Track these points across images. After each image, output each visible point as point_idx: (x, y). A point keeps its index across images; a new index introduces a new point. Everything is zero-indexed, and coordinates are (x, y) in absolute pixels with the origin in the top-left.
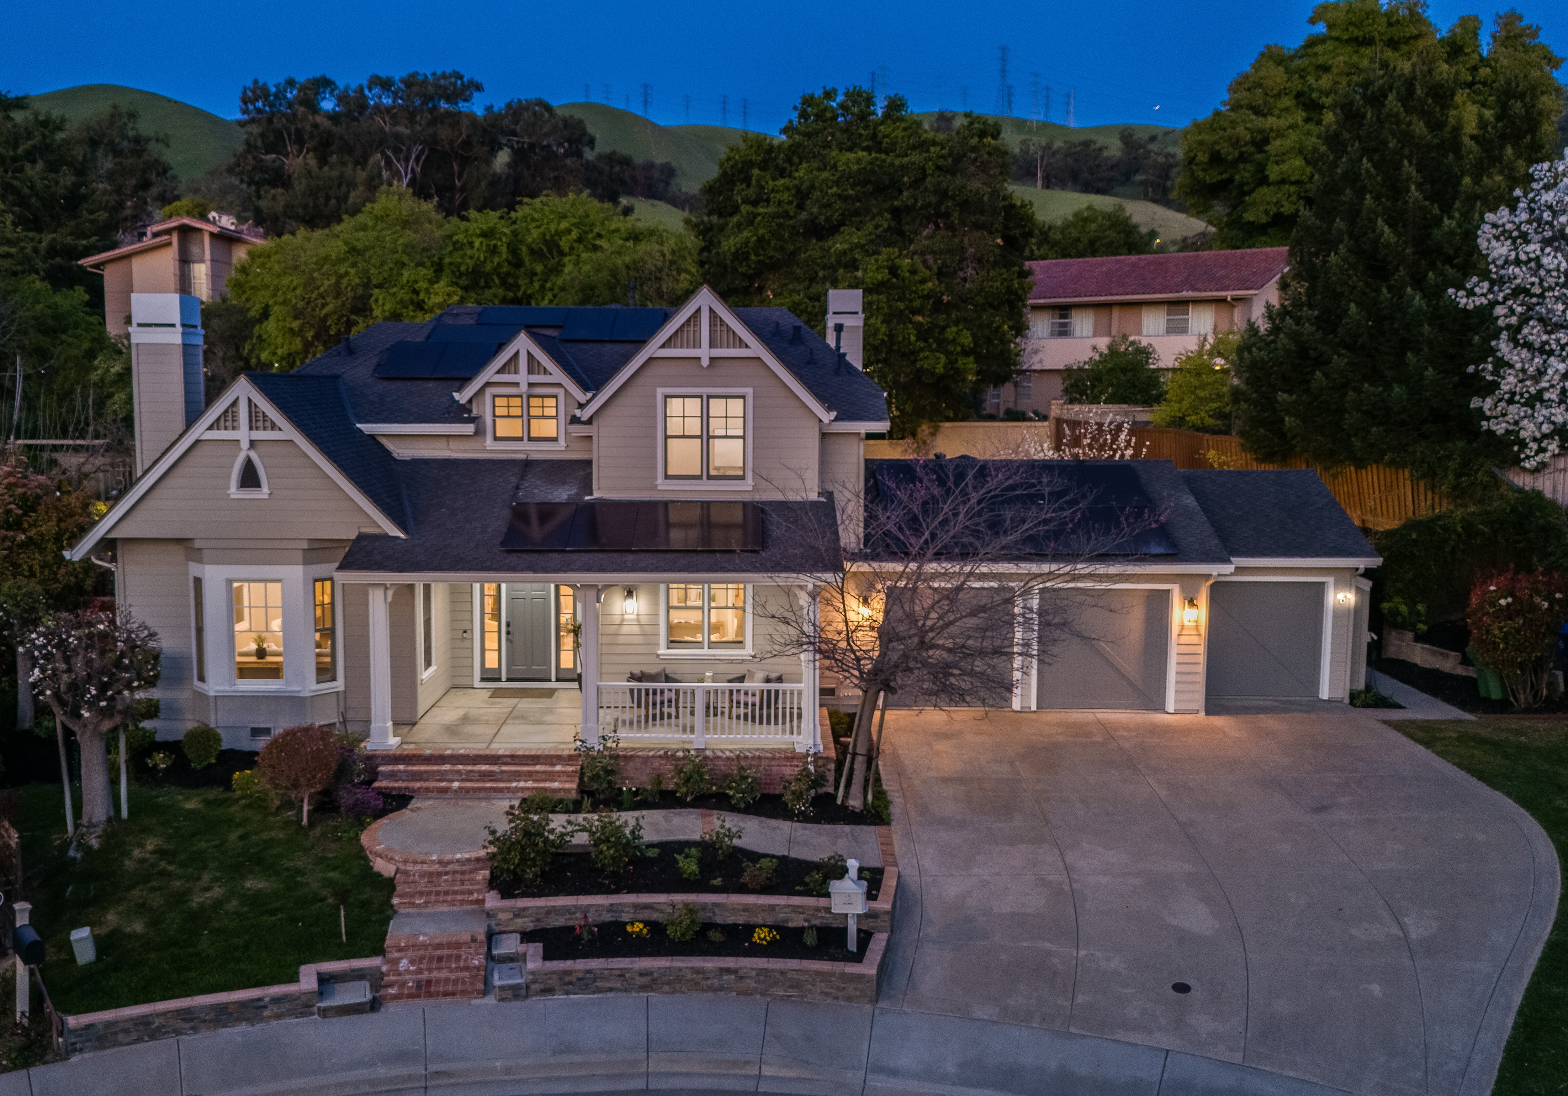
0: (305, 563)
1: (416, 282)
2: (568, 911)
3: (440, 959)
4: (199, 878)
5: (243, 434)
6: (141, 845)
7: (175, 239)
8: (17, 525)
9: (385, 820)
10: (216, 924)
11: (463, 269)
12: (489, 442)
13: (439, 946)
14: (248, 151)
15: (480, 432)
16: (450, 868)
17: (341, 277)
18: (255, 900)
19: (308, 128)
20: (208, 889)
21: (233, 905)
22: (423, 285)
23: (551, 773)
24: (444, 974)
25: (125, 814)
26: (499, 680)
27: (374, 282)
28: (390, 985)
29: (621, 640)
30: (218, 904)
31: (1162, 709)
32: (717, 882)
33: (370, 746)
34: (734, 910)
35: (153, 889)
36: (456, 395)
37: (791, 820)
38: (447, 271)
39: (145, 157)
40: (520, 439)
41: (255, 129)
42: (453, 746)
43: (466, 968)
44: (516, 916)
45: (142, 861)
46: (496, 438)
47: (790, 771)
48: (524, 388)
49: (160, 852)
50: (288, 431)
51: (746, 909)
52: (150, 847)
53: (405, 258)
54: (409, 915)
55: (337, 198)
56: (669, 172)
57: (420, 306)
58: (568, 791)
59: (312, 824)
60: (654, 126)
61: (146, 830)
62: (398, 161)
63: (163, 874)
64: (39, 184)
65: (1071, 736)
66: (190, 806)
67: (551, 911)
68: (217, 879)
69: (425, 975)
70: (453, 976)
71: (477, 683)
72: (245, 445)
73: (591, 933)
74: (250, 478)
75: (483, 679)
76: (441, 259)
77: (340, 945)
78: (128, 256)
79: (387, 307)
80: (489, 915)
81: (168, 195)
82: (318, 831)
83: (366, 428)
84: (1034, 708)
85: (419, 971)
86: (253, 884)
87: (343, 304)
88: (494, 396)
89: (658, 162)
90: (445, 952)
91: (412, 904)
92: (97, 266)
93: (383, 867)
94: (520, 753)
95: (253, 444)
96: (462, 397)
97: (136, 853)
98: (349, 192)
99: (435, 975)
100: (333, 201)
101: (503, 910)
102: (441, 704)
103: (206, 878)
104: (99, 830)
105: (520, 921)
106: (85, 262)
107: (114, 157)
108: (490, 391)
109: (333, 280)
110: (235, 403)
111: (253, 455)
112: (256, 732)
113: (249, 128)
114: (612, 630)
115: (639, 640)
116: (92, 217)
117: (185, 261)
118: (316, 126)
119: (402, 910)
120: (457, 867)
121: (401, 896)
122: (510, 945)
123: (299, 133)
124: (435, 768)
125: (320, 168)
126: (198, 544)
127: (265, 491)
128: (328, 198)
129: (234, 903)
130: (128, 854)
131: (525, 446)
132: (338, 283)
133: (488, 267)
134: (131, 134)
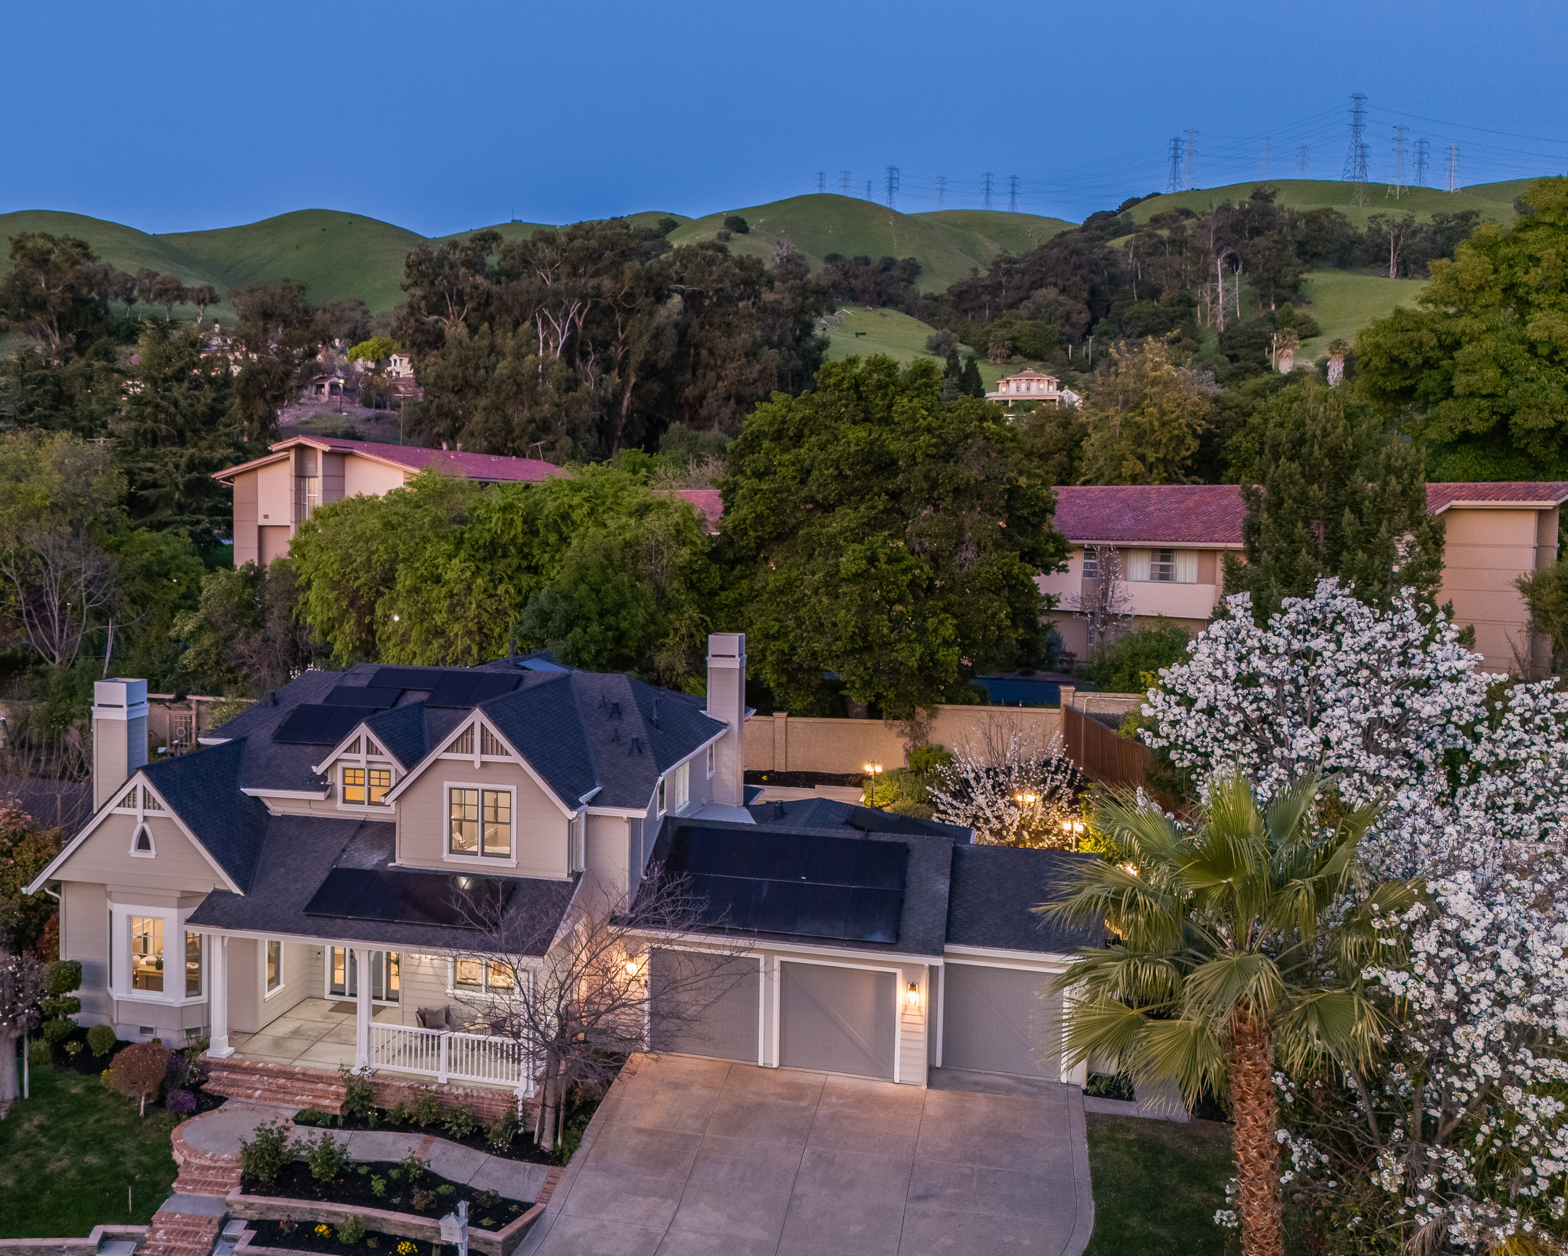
0: (180, 906)
1: (436, 558)
2: (281, 1209)
3: (185, 1233)
4: (56, 1151)
5: (139, 811)
6: (30, 1120)
7: (292, 455)
8: (9, 854)
9: (197, 1118)
10: (56, 1187)
11: (481, 542)
12: (339, 805)
13: (186, 1224)
14: (412, 314)
15: (331, 797)
16: (218, 1164)
17: (373, 553)
18: (87, 1172)
19: (468, 289)
20: (60, 1160)
21: (72, 1174)
22: (441, 561)
23: (326, 1092)
24: (184, 1245)
25: (26, 1095)
26: (343, 994)
27: (401, 556)
28: (147, 1248)
29: (419, 978)
30: (63, 1172)
31: (890, 1077)
32: (396, 1201)
33: (210, 1054)
34: (396, 1225)
35: (28, 1156)
36: (314, 768)
37: (491, 1152)
38: (467, 545)
39: (313, 326)
40: (362, 803)
41: (418, 292)
42: (268, 1059)
43: (199, 1243)
44: (247, 1208)
45: (28, 1133)
46: (345, 801)
47: (501, 1110)
48: (363, 765)
49: (42, 1128)
50: (168, 812)
51: (404, 1225)
52: (35, 1122)
53: (430, 534)
54: (181, 1196)
55: (486, 368)
56: (913, 269)
57: (437, 580)
58: (335, 1108)
59: (146, 1115)
60: (897, 215)
61: (38, 1108)
62: (556, 320)
63: (38, 1144)
64: (183, 403)
65: (784, 1098)
66: (74, 1091)
67: (270, 1208)
68: (67, 1153)
69: (173, 1244)
70: (190, 1247)
71: (327, 995)
72: (140, 819)
73: (291, 1228)
74: (143, 843)
75: (332, 993)
76: (462, 533)
77: (127, 1214)
78: (255, 470)
79: (408, 583)
80: (228, 1205)
81: (358, 331)
82: (148, 1122)
83: (250, 792)
84: (775, 1064)
85: (169, 1240)
86: (92, 1159)
87: (374, 578)
88: (344, 769)
89: (900, 258)
90: (191, 1228)
91: (185, 1189)
92: (227, 479)
93: (178, 1157)
94: (311, 1072)
95: (145, 818)
96: (318, 770)
97: (26, 1126)
98: (498, 361)
99: (179, 1244)
100: (482, 371)
101: (238, 1203)
102: (289, 1014)
103: (62, 1150)
104: (7, 1105)
105: (249, 1212)
106: (218, 475)
107: (285, 328)
108: (340, 765)
109: (366, 555)
110: (135, 788)
111: (147, 827)
112: (144, 1030)
113: (413, 290)
114: (412, 969)
115: (432, 979)
116: (227, 430)
117: (301, 476)
118: (475, 287)
119: (178, 1192)
120: (223, 1164)
121: (180, 1182)
122: (237, 1229)
123: (460, 293)
124: (247, 1077)
125: (471, 338)
126: (109, 888)
127: (153, 852)
128: (477, 369)
129: (73, 1172)
130: (19, 1126)
131: (366, 808)
132: (369, 559)
133: (505, 539)
134: (301, 305)
